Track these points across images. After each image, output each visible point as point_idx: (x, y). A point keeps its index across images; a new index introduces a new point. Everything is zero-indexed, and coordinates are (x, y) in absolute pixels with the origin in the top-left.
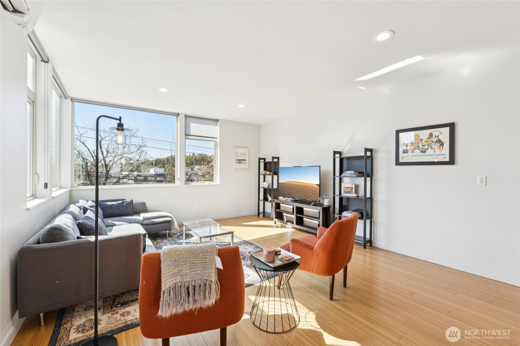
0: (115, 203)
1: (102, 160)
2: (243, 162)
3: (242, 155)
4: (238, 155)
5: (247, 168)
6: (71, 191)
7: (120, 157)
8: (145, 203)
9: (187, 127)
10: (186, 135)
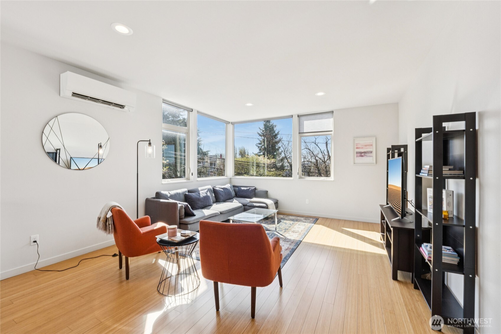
3: (366, 146)
4: (358, 147)
5: (374, 162)
8: (267, 191)
9: (300, 125)
10: (299, 133)
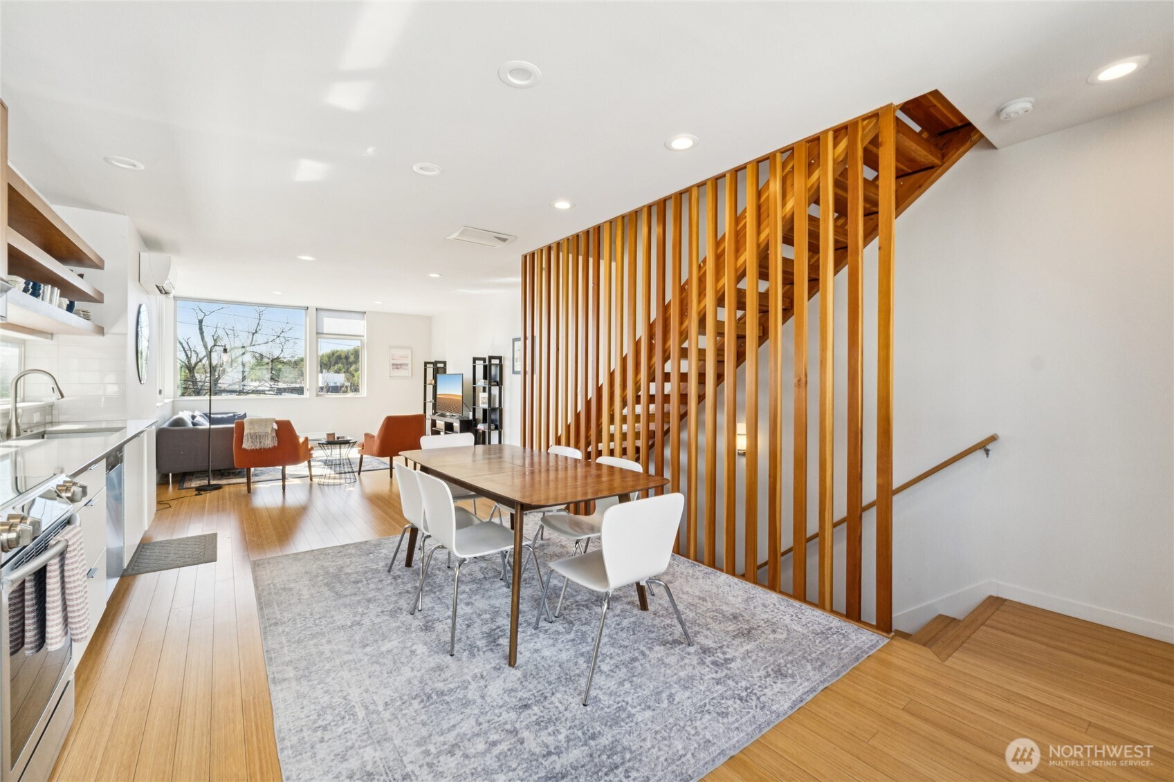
0: (225, 416)
1: (204, 357)
2: (403, 367)
3: (402, 357)
4: (394, 358)
5: (408, 375)
6: (173, 401)
7: (241, 351)
9: (318, 322)
10: (317, 333)
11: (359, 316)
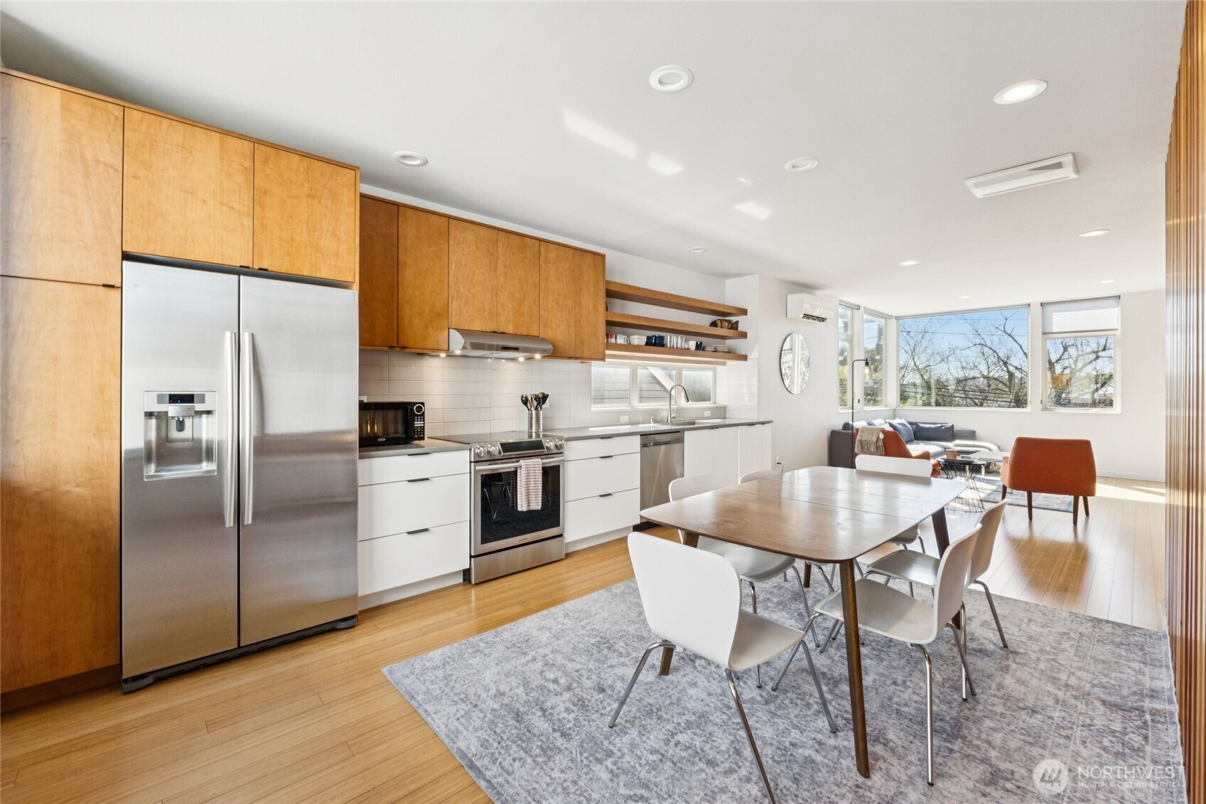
0: (933, 426)
6: (894, 410)
8: (975, 432)
9: (1045, 319)
10: (1044, 334)
11: (1113, 302)
